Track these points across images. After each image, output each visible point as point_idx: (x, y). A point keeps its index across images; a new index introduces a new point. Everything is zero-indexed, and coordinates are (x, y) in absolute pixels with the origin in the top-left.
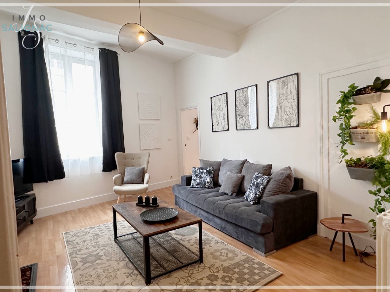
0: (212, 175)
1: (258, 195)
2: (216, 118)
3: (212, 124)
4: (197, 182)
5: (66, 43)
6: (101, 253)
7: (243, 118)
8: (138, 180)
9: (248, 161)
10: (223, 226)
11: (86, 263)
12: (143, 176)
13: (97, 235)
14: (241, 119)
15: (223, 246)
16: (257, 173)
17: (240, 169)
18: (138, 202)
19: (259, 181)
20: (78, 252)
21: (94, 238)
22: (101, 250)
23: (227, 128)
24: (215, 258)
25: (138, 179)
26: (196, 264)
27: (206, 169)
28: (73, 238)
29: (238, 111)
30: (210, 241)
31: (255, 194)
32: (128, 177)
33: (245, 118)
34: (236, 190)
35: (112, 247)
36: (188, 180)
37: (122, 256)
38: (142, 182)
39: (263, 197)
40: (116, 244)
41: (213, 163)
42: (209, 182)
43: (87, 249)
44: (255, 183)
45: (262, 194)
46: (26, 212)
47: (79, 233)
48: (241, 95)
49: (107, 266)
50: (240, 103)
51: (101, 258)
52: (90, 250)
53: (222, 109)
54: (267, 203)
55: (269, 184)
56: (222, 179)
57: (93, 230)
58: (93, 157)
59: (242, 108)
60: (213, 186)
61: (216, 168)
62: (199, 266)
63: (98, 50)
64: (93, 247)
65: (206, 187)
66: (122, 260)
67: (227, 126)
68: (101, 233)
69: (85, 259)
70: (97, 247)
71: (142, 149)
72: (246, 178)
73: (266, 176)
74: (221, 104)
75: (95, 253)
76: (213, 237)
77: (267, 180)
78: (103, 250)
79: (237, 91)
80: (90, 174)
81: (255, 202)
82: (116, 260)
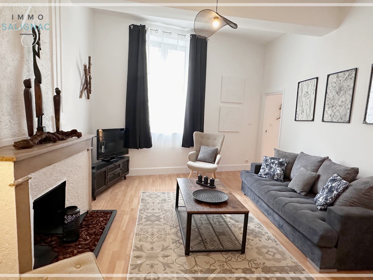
0: (283, 168)
1: (329, 201)
2: (301, 106)
3: (296, 112)
4: (265, 172)
5: (163, 33)
6: (161, 217)
7: (333, 108)
8: (210, 160)
9: (330, 160)
10: (281, 224)
11: (147, 221)
12: (215, 156)
13: (165, 200)
14: (330, 109)
15: (274, 244)
16: (336, 175)
17: (318, 167)
18: (198, 180)
19: (334, 185)
20: (146, 210)
21: (161, 202)
22: (163, 214)
23: (312, 118)
24: (260, 253)
25: (210, 158)
26: (237, 253)
27: (279, 160)
28: (147, 198)
29: (328, 99)
30: (262, 235)
31: (325, 198)
32: (202, 155)
33: (335, 109)
34: (307, 189)
35: (172, 214)
36: (257, 168)
37: (176, 224)
38: (214, 162)
39: (335, 205)
40: (176, 212)
41: (288, 155)
42: (279, 174)
43: (153, 209)
44: (329, 187)
45: (334, 201)
46: (121, 169)
47: (153, 195)
48: (335, 80)
49: (162, 228)
50: (332, 90)
51: (160, 220)
52: (155, 211)
53: (309, 96)
54: (335, 213)
55: (346, 191)
56: (294, 174)
57: (164, 195)
58: (176, 133)
59: (333, 96)
60: (283, 180)
61: (291, 160)
62: (239, 256)
63: (190, 36)
64: (157, 209)
65: (275, 178)
66: (174, 227)
67: (312, 115)
68: (168, 199)
69: (149, 217)
70: (161, 210)
71: (220, 131)
72: (321, 178)
73: (345, 181)
74: (309, 91)
75: (157, 215)
76: (267, 232)
77: (344, 186)
78: (164, 214)
79: (330, 76)
80: (172, 147)
81: (323, 208)
82: (170, 226)
